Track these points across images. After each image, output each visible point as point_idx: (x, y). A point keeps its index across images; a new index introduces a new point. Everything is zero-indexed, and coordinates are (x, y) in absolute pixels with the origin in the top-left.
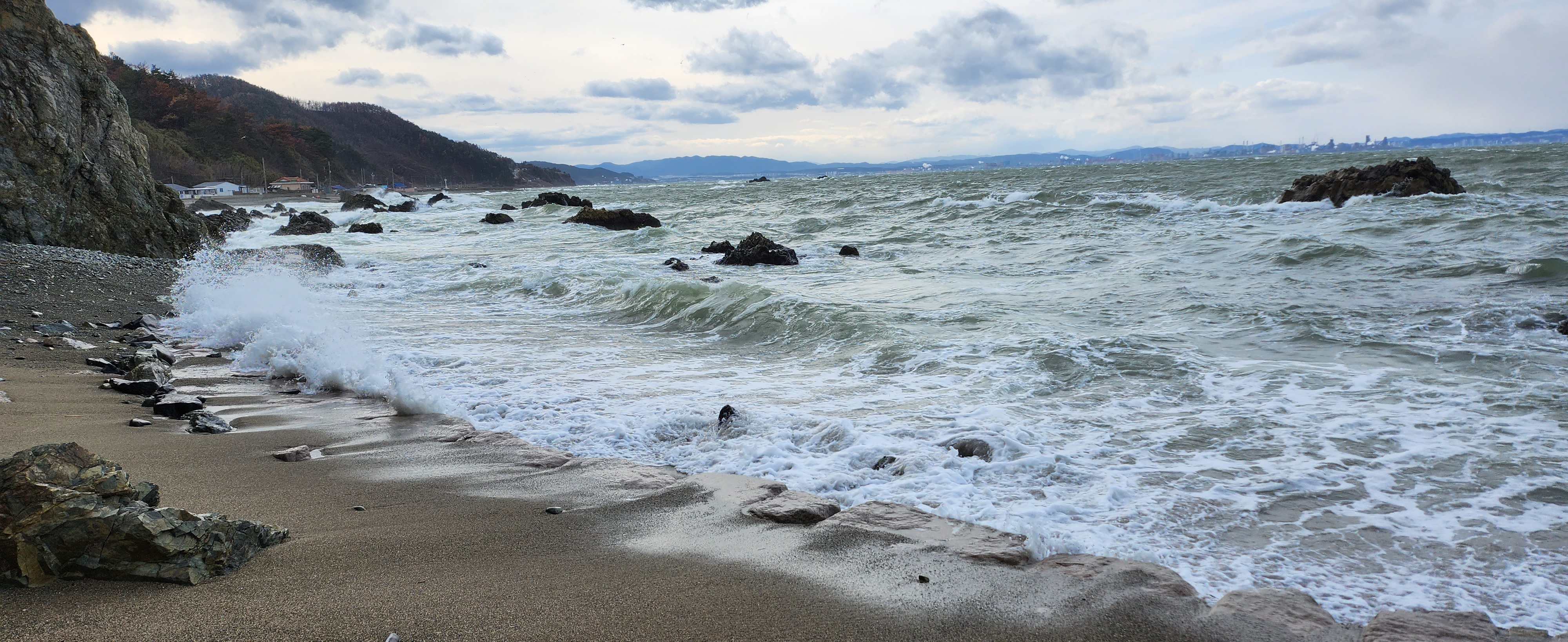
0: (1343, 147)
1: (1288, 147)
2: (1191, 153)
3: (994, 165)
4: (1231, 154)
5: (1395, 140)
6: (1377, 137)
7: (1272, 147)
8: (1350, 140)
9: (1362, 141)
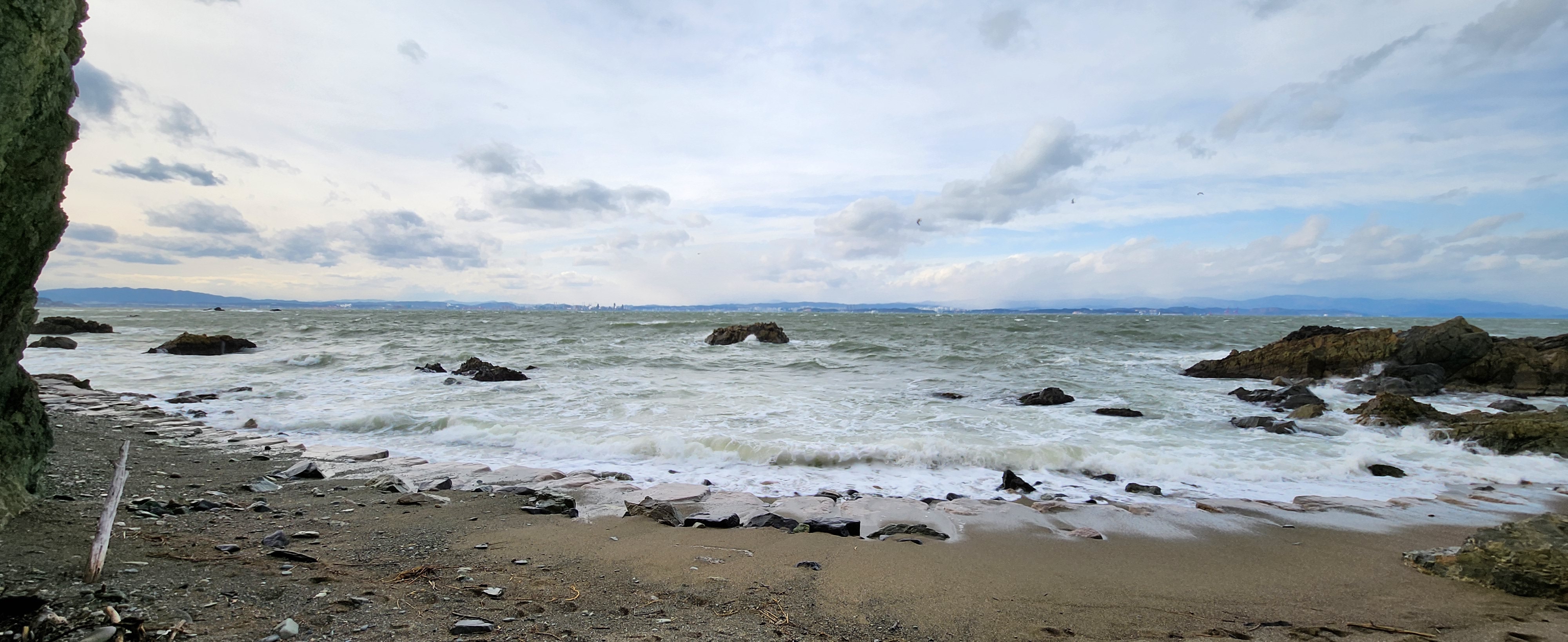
0: (604, 308)
1: (577, 306)
2: (526, 307)
3: (399, 307)
4: (548, 309)
5: (626, 306)
6: (619, 304)
7: (569, 306)
8: (607, 306)
9: (612, 306)
